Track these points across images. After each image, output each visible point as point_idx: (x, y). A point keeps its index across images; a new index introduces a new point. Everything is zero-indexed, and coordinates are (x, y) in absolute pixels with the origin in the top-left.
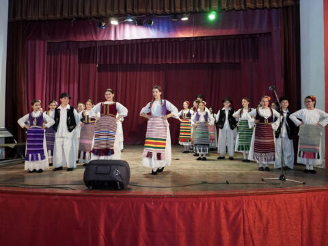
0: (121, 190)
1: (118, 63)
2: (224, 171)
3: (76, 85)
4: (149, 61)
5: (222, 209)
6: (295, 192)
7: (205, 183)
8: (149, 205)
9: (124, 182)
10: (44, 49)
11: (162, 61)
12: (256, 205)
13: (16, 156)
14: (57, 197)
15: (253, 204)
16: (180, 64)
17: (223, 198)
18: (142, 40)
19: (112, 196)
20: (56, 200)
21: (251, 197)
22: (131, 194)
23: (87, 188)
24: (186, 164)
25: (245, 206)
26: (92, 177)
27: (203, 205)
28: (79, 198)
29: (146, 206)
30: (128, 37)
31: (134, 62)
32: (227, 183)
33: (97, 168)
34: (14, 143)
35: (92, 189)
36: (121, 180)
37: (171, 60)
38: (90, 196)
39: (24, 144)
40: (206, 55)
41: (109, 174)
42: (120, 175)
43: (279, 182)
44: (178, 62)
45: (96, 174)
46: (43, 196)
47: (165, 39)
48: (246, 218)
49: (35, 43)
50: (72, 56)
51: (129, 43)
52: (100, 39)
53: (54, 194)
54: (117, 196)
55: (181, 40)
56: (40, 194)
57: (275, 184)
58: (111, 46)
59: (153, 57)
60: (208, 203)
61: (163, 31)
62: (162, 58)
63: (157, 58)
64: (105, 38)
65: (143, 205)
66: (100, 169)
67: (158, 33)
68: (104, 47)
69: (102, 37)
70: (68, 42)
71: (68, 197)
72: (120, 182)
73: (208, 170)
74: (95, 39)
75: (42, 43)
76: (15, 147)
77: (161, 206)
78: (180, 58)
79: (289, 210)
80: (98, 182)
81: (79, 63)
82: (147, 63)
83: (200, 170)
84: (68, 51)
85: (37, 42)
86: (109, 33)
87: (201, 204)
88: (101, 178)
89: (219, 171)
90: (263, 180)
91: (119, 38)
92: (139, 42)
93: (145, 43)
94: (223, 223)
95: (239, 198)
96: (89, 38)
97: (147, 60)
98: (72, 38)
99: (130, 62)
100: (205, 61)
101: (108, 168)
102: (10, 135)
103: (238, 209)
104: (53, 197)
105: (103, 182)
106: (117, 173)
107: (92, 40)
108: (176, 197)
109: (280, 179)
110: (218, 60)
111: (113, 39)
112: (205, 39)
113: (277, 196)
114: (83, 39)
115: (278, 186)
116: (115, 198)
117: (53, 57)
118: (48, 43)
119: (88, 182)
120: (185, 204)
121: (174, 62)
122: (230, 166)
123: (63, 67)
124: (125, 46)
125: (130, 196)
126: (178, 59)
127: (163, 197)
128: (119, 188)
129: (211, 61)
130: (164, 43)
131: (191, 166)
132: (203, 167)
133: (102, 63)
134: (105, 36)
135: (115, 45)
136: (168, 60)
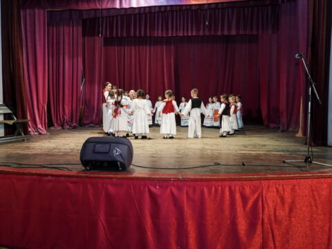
0: (122, 171)
1: (125, 35)
2: (238, 152)
3: (80, 59)
4: (159, 33)
5: (238, 196)
6: (324, 177)
7: (219, 164)
8: (152, 188)
9: (126, 163)
10: (44, 18)
11: (172, 33)
12: (277, 191)
13: (16, 133)
14: (50, 177)
15: (275, 190)
16: (192, 36)
17: (239, 183)
18: (150, 7)
19: (112, 178)
20: (49, 181)
21: (272, 181)
23: (84, 168)
25: (264, 192)
26: (90, 157)
27: (216, 190)
28: (74, 179)
29: (149, 188)
30: (134, 5)
31: (143, 34)
32: (244, 165)
33: (95, 146)
34: (12, 119)
35: (89, 170)
36: (122, 161)
37: (182, 32)
38: (87, 177)
39: (25, 121)
40: (220, 29)
41: (108, 153)
42: (120, 154)
43: (304, 164)
44: (190, 35)
45: (94, 152)
46: (35, 177)
47: (176, 6)
48: (266, 205)
49: (34, 12)
50: (75, 28)
51: (137, 11)
52: (104, 7)
53: (47, 175)
54: (117, 178)
55: (193, 8)
57: (299, 167)
58: (117, 16)
59: (162, 30)
60: (222, 188)
62: (172, 29)
63: (167, 30)
64: (109, 6)
65: (147, 189)
66: (99, 147)
68: (110, 17)
69: (106, 5)
70: (71, 10)
71: (63, 178)
72: (120, 162)
73: (220, 150)
74: (99, 7)
75: (42, 12)
76: (14, 123)
77: (169, 190)
78: (192, 30)
79: (317, 198)
80: (96, 161)
81: (84, 35)
82: (156, 36)
83: (212, 150)
84: (71, 23)
85: (36, 11)
87: (213, 189)
88: (99, 157)
89: (233, 152)
90: (284, 162)
91: (125, 6)
92: (147, 10)
93: (155, 13)
94: (238, 210)
95: (258, 182)
96: (92, 6)
97: (156, 32)
98: (73, 7)
99: (138, 35)
100: (219, 33)
101: (108, 146)
102: (9, 111)
103: (256, 195)
104: (46, 178)
105: (102, 162)
106: (117, 152)
107: (95, 8)
108: (185, 180)
109: (306, 162)
110: (234, 32)
111: (118, 6)
112: (220, 6)
113: (302, 181)
114: (85, 7)
115: (303, 169)
116: (114, 180)
117: (55, 28)
118: (48, 11)
119: (85, 162)
120: (194, 188)
121: (185, 35)
122: (245, 146)
123: (67, 40)
124: (133, 16)
125: (132, 178)
126: (190, 32)
127: (169, 180)
128: (120, 169)
129: (226, 33)
130: (175, 13)
131: (202, 146)
132: (215, 147)
133: (108, 36)
134: (109, 4)
135: (121, 15)
136: (178, 32)
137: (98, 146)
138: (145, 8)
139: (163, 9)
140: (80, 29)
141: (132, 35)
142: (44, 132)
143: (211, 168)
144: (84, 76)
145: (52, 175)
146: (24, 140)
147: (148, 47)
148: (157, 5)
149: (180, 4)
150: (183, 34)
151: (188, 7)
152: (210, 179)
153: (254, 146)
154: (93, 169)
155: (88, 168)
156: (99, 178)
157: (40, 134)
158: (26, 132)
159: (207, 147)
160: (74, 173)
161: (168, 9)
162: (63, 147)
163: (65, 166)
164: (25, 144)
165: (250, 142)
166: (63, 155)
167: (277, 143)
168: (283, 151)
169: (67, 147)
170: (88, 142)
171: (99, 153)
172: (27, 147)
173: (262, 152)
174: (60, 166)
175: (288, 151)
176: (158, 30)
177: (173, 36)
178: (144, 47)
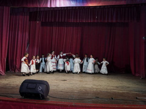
0: (42, 99)
1: (53, 21)
3: (27, 34)
4: (72, 20)
9: (45, 95)
10: (9, 11)
11: (79, 21)
16: (91, 22)
19: (35, 103)
22: (47, 103)
23: (21, 97)
28: (15, 103)
30: (58, 6)
31: (63, 21)
32: (112, 99)
33: (28, 84)
36: (42, 94)
37: (85, 20)
38: (22, 102)
40: (106, 19)
41: (34, 89)
44: (89, 22)
45: (27, 88)
50: (25, 17)
51: (60, 9)
52: (41, 6)
55: (91, 8)
58: (49, 11)
59: (74, 18)
61: (79, 2)
62: (80, 19)
63: (77, 19)
64: (44, 6)
67: (76, 3)
68: (45, 11)
69: (43, 5)
70: (24, 8)
71: (8, 102)
73: (102, 89)
74: (39, 6)
75: (7, 8)
78: (91, 19)
82: (70, 22)
83: (97, 89)
84: (23, 14)
85: (5, 7)
86: (47, 3)
88: (30, 91)
90: (137, 98)
91: (53, 6)
92: (65, 9)
93: (70, 10)
96: (35, 6)
98: (25, 6)
99: (60, 21)
100: (106, 21)
101: (35, 85)
106: (40, 88)
107: (37, 7)
108: (76, 106)
110: (114, 21)
111: (49, 6)
112: (106, 7)
114: (32, 6)
116: (37, 104)
117: (14, 16)
118: (11, 8)
119: (22, 93)
121: (87, 22)
122: (117, 87)
123: (20, 23)
124: (58, 11)
125: (46, 104)
126: (89, 20)
128: (41, 98)
129: (110, 21)
130: (81, 10)
131: (92, 86)
132: (99, 87)
133: (44, 21)
135: (51, 11)
136: (83, 20)
137: (30, 84)
138: (64, 7)
139: (74, 8)
140: (28, 17)
141: (57, 21)
142: (3, 74)
143: (93, 100)
144: (29, 43)
145: (3, 100)
147: (66, 28)
148: (70, 6)
149: (83, 6)
150: (86, 21)
151: (88, 7)
152: (90, 106)
153: (122, 87)
155: (23, 97)
156: (29, 103)
157: (1, 75)
159: (94, 87)
160: (15, 99)
161: (77, 8)
162: (13, 84)
163: (11, 95)
165: (121, 85)
166: (11, 88)
167: (137, 86)
168: (139, 91)
169: (15, 83)
170: (25, 82)
171: (30, 88)
173: (126, 91)
174: (8, 95)
175: (142, 92)
176: (71, 19)
177: (80, 22)
178: (64, 27)
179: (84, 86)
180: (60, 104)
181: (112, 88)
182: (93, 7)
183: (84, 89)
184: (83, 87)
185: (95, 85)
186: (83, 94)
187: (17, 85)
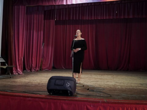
0: (71, 96)
1: (67, 19)
2: (138, 88)
4: (86, 18)
8: (89, 107)
9: (73, 91)
10: (24, 10)
13: (7, 73)
16: (106, 19)
18: (83, 4)
20: (30, 100)
23: (48, 94)
24: (111, 82)
28: (44, 100)
29: (86, 106)
30: (74, 3)
31: (77, 18)
33: (55, 81)
34: (6, 65)
36: (71, 90)
37: (100, 17)
39: (11, 66)
40: (123, 14)
41: (63, 85)
42: (70, 86)
44: (105, 18)
45: (55, 85)
46: (22, 98)
50: (40, 15)
51: (75, 6)
52: (57, 4)
53: (28, 97)
54: (68, 100)
55: (107, 3)
56: (20, 96)
58: (63, 9)
59: (89, 16)
62: (94, 15)
63: (91, 15)
64: (60, 3)
65: (85, 107)
66: (58, 82)
68: (59, 9)
70: (38, 6)
71: (37, 99)
73: (126, 86)
74: (54, 4)
75: (23, 7)
76: (6, 68)
77: (99, 108)
78: (106, 15)
80: (56, 90)
81: (44, 19)
82: (85, 19)
83: (121, 86)
84: (38, 12)
85: (20, 7)
87: (125, 109)
88: (58, 88)
89: (135, 87)
91: (69, 3)
92: (81, 5)
96: (51, 4)
97: (85, 17)
98: (40, 4)
99: (74, 19)
100: (122, 17)
101: (63, 81)
102: (4, 61)
104: (28, 99)
105: (59, 90)
106: (68, 85)
108: (108, 103)
110: (131, 17)
111: (65, 3)
114: (47, 4)
117: (29, 16)
118: (26, 7)
119: (49, 90)
120: (114, 108)
121: (102, 18)
122: (141, 84)
123: (35, 22)
124: (72, 9)
125: (76, 100)
126: (105, 17)
127: (99, 102)
128: (69, 95)
129: (126, 17)
130: (96, 6)
131: (114, 83)
132: (122, 84)
133: (58, 20)
134: (60, 2)
135: (65, 8)
136: (98, 17)
139: (89, 5)
140: (43, 16)
141: (71, 18)
142: (21, 73)
144: (44, 42)
145: (31, 97)
146: (11, 77)
147: (80, 26)
148: (87, 2)
149: (100, 1)
150: (101, 18)
151: (104, 3)
152: (123, 103)
154: (54, 95)
155: (51, 94)
156: (58, 99)
157: (19, 74)
158: (12, 73)
159: (118, 84)
160: (43, 96)
161: (93, 4)
162: (33, 82)
163: (37, 92)
164: (12, 80)
165: (144, 82)
166: (34, 86)
169: (35, 82)
170: (51, 79)
171: (57, 85)
172: (13, 81)
174: (34, 92)
176: (86, 16)
177: (95, 19)
178: (78, 25)
179: (106, 83)
180: (91, 101)
181: (136, 85)
182: (109, 3)
183: (108, 87)
184: (106, 85)
185: (117, 83)
186: (109, 91)
187: (39, 83)
